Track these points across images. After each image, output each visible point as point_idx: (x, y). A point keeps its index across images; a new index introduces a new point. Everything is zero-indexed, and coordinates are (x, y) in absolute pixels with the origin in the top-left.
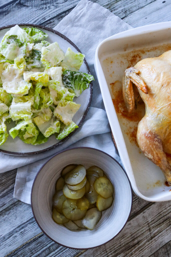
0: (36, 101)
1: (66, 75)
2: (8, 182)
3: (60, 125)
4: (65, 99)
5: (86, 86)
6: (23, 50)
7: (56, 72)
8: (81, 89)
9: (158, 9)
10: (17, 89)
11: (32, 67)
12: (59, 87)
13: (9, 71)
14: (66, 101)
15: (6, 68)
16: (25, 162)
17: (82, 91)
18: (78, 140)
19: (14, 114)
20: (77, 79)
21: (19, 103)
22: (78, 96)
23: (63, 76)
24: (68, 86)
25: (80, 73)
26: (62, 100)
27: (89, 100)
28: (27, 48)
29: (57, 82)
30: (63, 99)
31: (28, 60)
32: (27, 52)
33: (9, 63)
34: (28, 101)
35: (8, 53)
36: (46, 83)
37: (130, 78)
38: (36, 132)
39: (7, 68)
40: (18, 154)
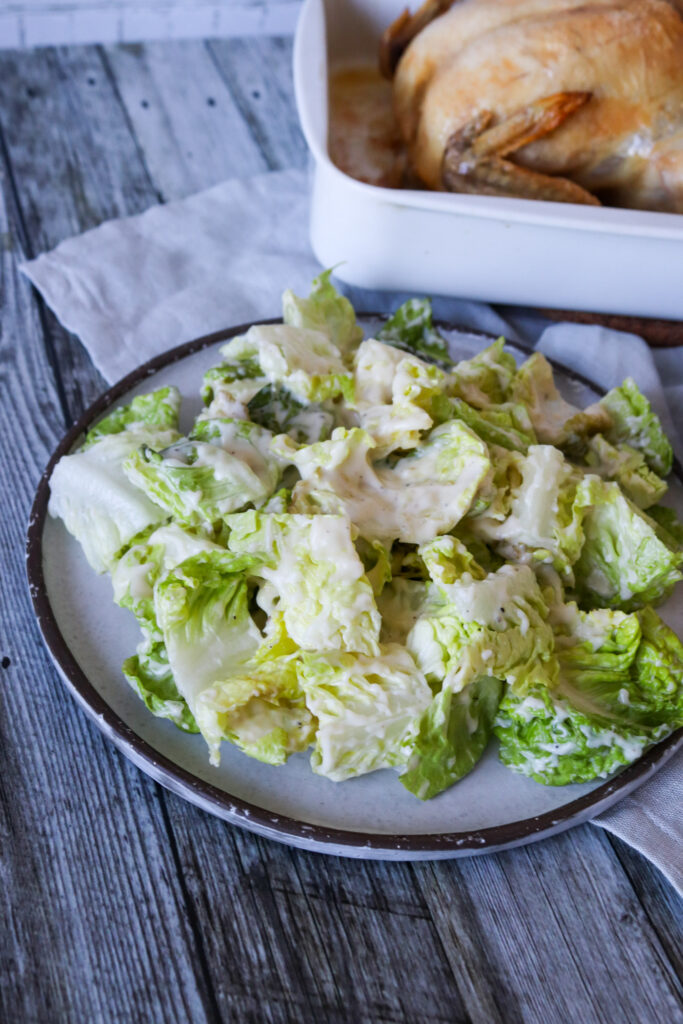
0: (516, 443)
6: (242, 433)
13: (339, 495)
34: (510, 469)
37: (491, 152)
39: (318, 504)
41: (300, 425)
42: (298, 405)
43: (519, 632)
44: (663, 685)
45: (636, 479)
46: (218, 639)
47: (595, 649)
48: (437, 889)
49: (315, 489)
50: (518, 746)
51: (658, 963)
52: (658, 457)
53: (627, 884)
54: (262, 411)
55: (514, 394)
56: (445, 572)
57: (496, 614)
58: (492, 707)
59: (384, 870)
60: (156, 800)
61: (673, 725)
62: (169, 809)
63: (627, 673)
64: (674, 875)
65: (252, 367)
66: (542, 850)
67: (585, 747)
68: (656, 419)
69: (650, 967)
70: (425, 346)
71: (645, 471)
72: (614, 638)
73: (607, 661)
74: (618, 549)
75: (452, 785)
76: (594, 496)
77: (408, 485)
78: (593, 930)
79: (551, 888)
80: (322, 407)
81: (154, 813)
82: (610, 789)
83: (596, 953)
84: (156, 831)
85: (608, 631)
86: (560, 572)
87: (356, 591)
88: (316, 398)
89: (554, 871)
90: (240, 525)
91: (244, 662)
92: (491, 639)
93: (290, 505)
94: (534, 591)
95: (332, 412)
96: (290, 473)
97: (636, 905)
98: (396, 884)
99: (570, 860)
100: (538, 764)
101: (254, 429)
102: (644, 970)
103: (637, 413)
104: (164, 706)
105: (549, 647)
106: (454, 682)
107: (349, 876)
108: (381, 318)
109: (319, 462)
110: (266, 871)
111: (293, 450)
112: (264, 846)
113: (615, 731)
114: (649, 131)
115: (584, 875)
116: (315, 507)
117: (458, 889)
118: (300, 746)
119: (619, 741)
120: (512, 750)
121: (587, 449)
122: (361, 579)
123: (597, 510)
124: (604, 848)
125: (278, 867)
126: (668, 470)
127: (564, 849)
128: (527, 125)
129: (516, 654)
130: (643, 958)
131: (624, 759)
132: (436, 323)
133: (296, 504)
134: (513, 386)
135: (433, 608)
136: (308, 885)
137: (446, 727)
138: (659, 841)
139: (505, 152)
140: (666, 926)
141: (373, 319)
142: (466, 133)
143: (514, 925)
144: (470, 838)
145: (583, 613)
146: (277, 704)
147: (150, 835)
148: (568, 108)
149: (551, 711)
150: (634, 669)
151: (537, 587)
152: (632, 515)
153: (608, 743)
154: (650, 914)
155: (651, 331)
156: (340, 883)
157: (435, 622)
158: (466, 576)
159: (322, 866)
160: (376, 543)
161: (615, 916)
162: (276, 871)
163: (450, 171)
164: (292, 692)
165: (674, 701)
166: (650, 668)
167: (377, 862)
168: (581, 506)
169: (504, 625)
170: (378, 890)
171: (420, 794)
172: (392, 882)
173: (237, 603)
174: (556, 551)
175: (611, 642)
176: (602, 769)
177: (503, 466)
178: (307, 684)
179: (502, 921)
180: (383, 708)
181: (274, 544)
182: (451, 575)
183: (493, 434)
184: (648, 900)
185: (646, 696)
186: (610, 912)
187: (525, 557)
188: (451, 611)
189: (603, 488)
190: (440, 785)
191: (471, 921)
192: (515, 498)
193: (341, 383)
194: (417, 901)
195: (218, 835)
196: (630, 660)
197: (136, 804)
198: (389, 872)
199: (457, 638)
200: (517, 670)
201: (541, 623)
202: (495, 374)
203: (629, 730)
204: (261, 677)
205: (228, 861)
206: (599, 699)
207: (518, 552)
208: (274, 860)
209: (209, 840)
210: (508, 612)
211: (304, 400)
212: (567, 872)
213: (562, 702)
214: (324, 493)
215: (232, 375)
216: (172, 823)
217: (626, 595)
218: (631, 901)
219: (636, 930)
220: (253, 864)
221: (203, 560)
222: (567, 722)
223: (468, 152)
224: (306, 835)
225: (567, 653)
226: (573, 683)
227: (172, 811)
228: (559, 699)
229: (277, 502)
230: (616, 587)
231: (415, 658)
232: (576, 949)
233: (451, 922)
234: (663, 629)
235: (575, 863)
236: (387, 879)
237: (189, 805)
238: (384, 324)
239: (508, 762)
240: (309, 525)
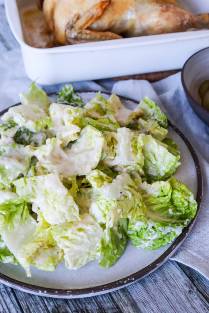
5: (77, 99)
40: (201, 174)
41: (35, 140)
42: (32, 133)
43: (129, 199)
44: (183, 204)
45: (156, 131)
46: (21, 228)
47: (157, 196)
48: (121, 300)
49: (44, 164)
50: (138, 239)
51: (205, 305)
52: (162, 121)
53: (188, 279)
54: (20, 138)
55: (108, 110)
56: (97, 183)
57: (119, 195)
58: (125, 227)
59: (101, 298)
60: (12, 294)
61: (190, 218)
62: (17, 296)
63: (170, 202)
64: (203, 272)
65: (13, 123)
66: (155, 274)
67: (162, 235)
68: (158, 108)
69: (203, 308)
70: (74, 100)
71: (159, 127)
72: (162, 191)
73: (162, 200)
74: (157, 159)
75: (118, 260)
76: (144, 141)
77: (77, 154)
78: (180, 300)
79: (161, 287)
80: (41, 131)
81: (12, 299)
82: (174, 247)
83: (183, 308)
84: (14, 306)
85: (160, 189)
86: (138, 172)
87: (67, 199)
88: (38, 129)
89: (161, 281)
90: (19, 184)
91: (32, 234)
92: (119, 204)
93: (36, 172)
94: (131, 182)
95: (45, 133)
96: (34, 159)
97: (192, 286)
98: (106, 302)
99: (166, 275)
100: (147, 244)
101: (17, 146)
102: (201, 310)
103: (151, 107)
104: (6, 259)
105: (141, 201)
106: (110, 224)
107: (88, 304)
108: (56, 94)
109: (43, 153)
110: (58, 310)
111: (34, 150)
112: (55, 301)
113: (171, 226)
114: (133, 9)
115: (172, 279)
116: (45, 170)
117: (128, 298)
118: (59, 261)
119: (173, 230)
120: (136, 241)
121: (137, 124)
122: (67, 195)
123: (146, 146)
124: (177, 267)
125: (62, 307)
126: (167, 125)
127: (162, 271)
128: (91, 16)
129: (130, 207)
130: (200, 305)
131: (176, 235)
132: (76, 91)
133: (38, 171)
134: (107, 108)
135: (96, 197)
136: (74, 311)
137: (111, 240)
138: (195, 260)
139: (86, 27)
140: (204, 290)
141: (54, 95)
142: (71, 23)
143: (152, 306)
144: (129, 279)
145: (149, 185)
146: (47, 248)
147: (12, 308)
148: (104, 7)
149: (146, 225)
150: (172, 201)
151: (132, 180)
152: (159, 146)
153: (169, 231)
154: (198, 288)
155: (149, 77)
156: (86, 307)
157: (98, 203)
158: (105, 183)
159: (78, 302)
160: (70, 179)
161: (186, 292)
162: (61, 309)
163: (68, 38)
164: (52, 242)
165: (189, 209)
166: (177, 199)
167: (98, 296)
168: (140, 146)
169: (123, 198)
170: (100, 306)
171: (107, 266)
172: (104, 301)
173: (25, 212)
174: (135, 165)
175: (162, 193)
176: (169, 240)
177: (109, 139)
178: (57, 238)
179: (147, 305)
180: (86, 240)
181: (33, 188)
182: (100, 184)
183: (103, 127)
184: (196, 282)
185: (178, 209)
186: (184, 291)
187: (125, 170)
188: (102, 197)
189: (146, 138)
190: (113, 261)
191: (136, 308)
192: (116, 149)
193: (46, 121)
194: (115, 306)
195: (37, 301)
196: (170, 197)
197: (4, 297)
198: (102, 298)
199: (107, 207)
200: (131, 212)
201: (135, 193)
202: (99, 105)
203: (175, 224)
204: (39, 240)
205: (43, 310)
206: (162, 214)
207: (122, 168)
208: (60, 305)
209: (35, 304)
210: (123, 193)
211: (34, 131)
212: (166, 280)
213: (150, 220)
214: (47, 164)
215: (6, 127)
216: (19, 301)
217: (162, 174)
218: (190, 284)
219: (194, 295)
220: (52, 309)
221: (7, 203)
222: (153, 227)
223: (73, 29)
224: (69, 294)
225: (147, 200)
226: (151, 211)
227: (19, 296)
228: (148, 219)
229: (31, 172)
230: (159, 172)
231: (93, 217)
232: (175, 309)
233: (129, 311)
234: (179, 183)
235: (167, 276)
236: (102, 301)
237: (24, 293)
238: (57, 96)
239: (136, 245)
240: (44, 179)
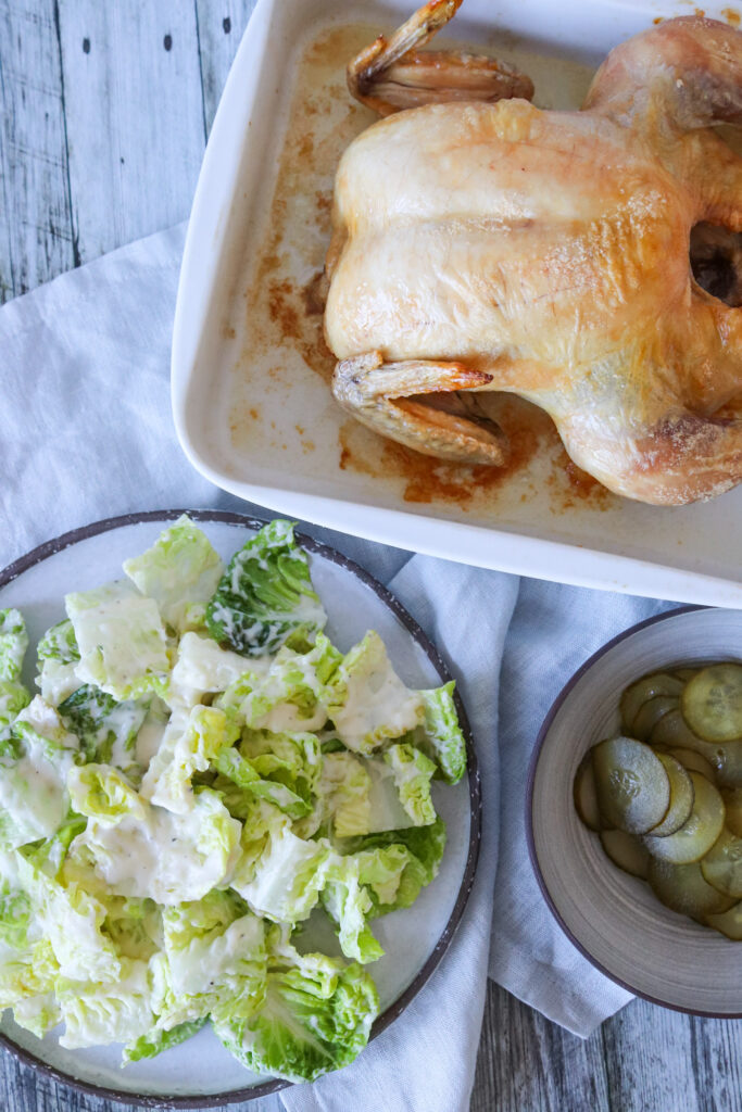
0: (283, 804)
1: (230, 629)
2: (515, 1030)
3: (408, 747)
4: (326, 684)
5: (299, 561)
6: (47, 755)
7: (203, 668)
8: (302, 590)
9: (107, 87)
10: (204, 856)
11: (129, 749)
12: (265, 682)
13: (108, 852)
14: (334, 684)
15: (89, 857)
16: (480, 940)
17: (310, 588)
18: (495, 704)
19: (292, 909)
20: (256, 585)
21: (259, 873)
22: (326, 617)
23: (226, 645)
24: (274, 642)
25: (236, 560)
26: (324, 696)
27: (363, 584)
28: (42, 731)
29: (239, 682)
30: (323, 692)
31: (93, 751)
32: (59, 737)
33: (77, 838)
34: (267, 835)
35: (32, 819)
36: (226, 728)
38: (394, 851)
39: (93, 854)
40: (442, 955)
41: (111, 724)
42: (113, 704)
43: (227, 990)
44: (347, 1021)
47: (304, 978)
49: (92, 842)
54: (79, 708)
57: (206, 986)
63: (324, 1001)
73: (311, 989)
85: (317, 971)
88: (129, 699)
92: (197, 1002)
101: (57, 752)
105: (258, 987)
106: (167, 1022)
132: (300, 542)
133: (72, 857)
139: (395, 396)
145: (299, 956)
157: (165, 964)
165: (348, 1038)
166: (342, 1006)
169: (213, 990)
182: (180, 945)
185: (334, 1020)
187: (260, 914)
193: (154, 687)
201: (253, 972)
206: (296, 1016)
207: (254, 909)
210: (217, 982)
211: (120, 700)
213: (253, 1033)
214: (97, 849)
226: (281, 996)
228: (253, 1029)
229: (59, 848)
234: (361, 980)
